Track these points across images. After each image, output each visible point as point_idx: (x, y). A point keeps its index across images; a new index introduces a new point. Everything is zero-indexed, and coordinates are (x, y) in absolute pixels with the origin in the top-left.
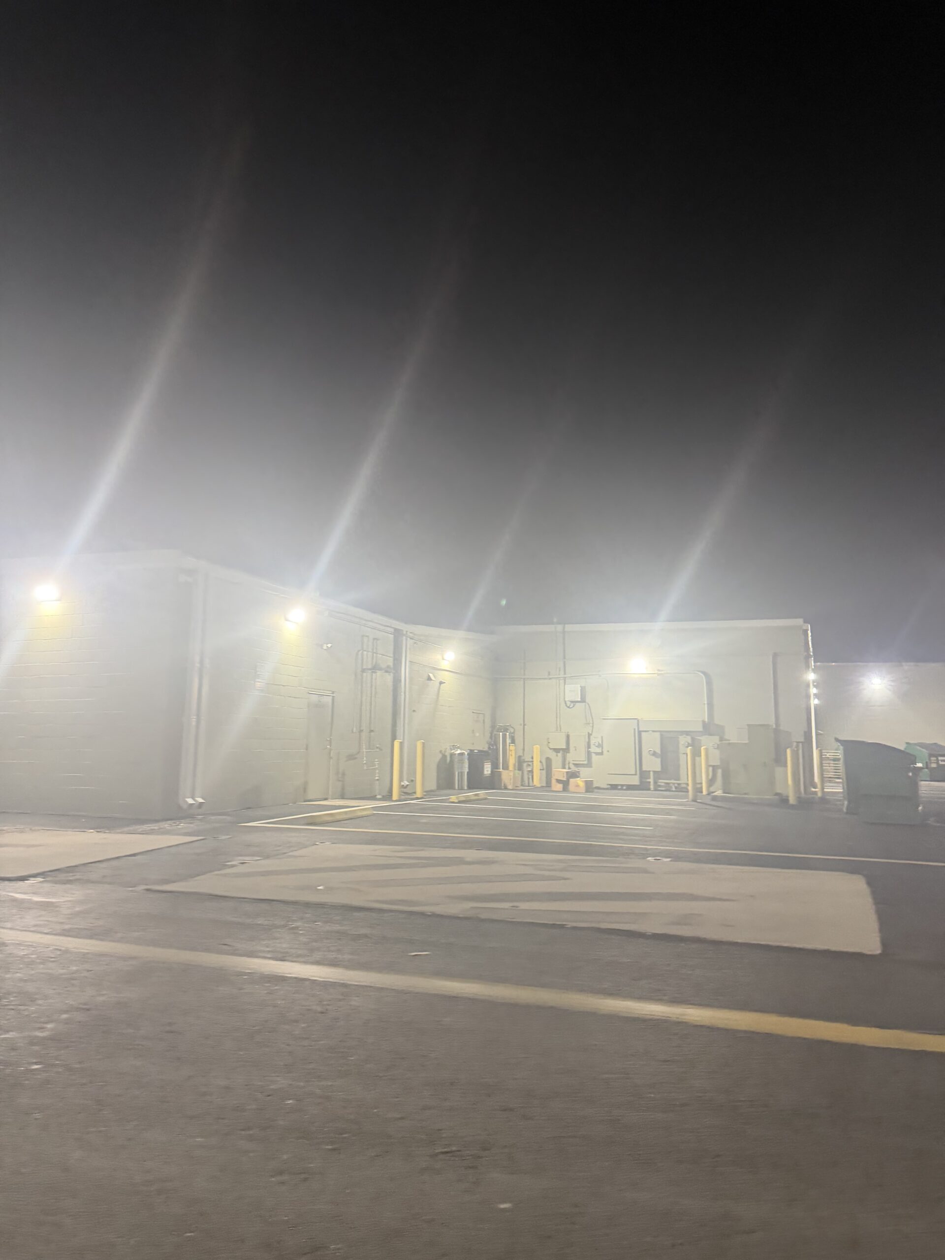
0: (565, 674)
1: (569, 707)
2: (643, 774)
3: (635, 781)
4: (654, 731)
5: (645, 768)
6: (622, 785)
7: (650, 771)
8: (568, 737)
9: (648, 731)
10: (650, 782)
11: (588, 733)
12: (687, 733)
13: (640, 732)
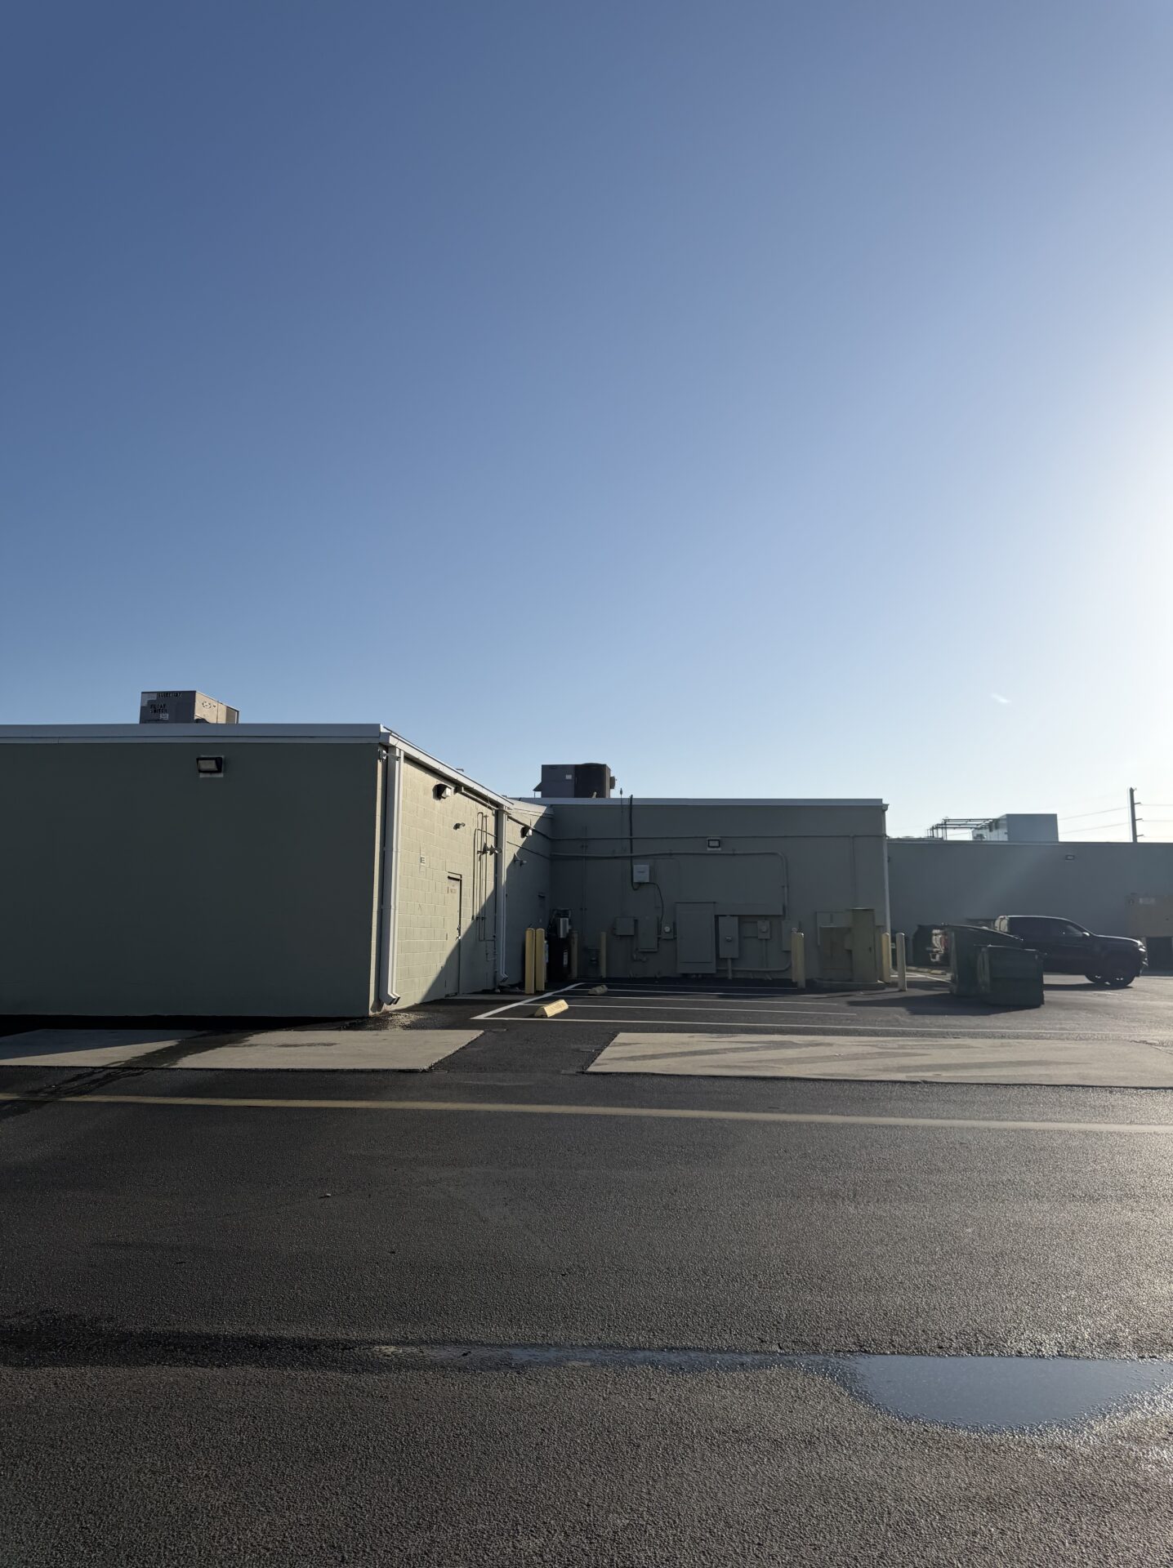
0: (631, 852)
1: (635, 890)
2: (720, 960)
3: (711, 969)
4: (731, 916)
5: (722, 956)
6: (697, 974)
7: (726, 959)
8: (636, 921)
9: (725, 916)
10: (726, 971)
11: (658, 918)
12: (765, 917)
13: (717, 917)
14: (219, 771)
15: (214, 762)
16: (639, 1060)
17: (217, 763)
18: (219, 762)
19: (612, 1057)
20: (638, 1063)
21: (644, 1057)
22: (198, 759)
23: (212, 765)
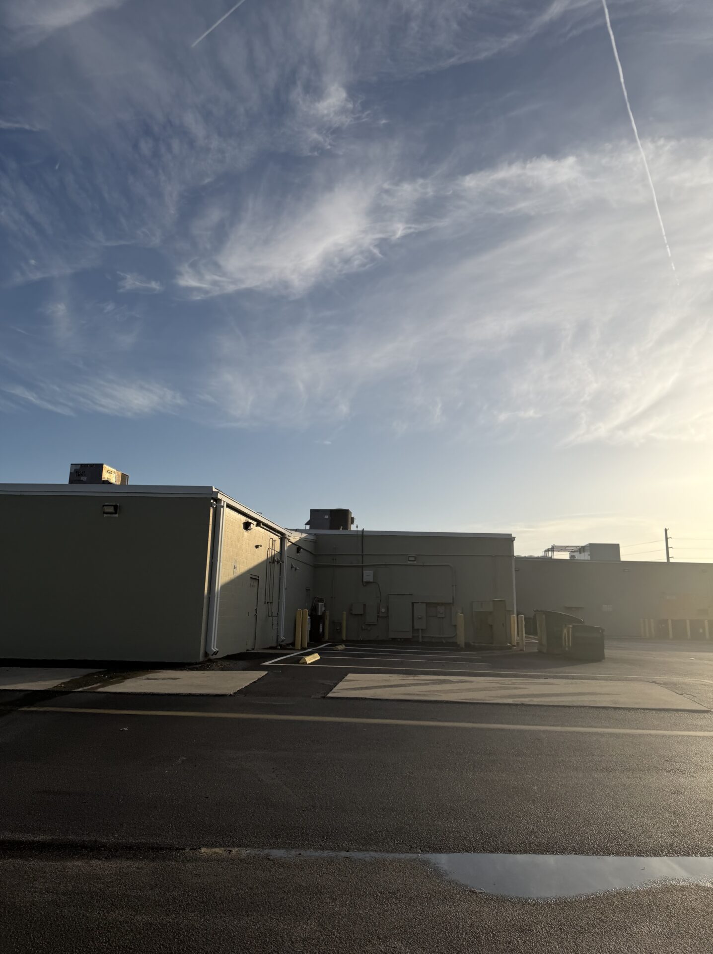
0: (363, 563)
1: (365, 586)
2: (414, 630)
3: (409, 636)
4: (422, 603)
5: (416, 627)
6: (401, 639)
7: (418, 630)
8: (365, 605)
9: (418, 603)
10: (418, 637)
11: (378, 604)
12: (442, 604)
13: (413, 604)
14: (116, 513)
15: (113, 507)
16: (359, 690)
17: (114, 508)
18: (116, 507)
19: (342, 688)
20: (358, 692)
21: (362, 688)
22: (104, 506)
23: (111, 509)
